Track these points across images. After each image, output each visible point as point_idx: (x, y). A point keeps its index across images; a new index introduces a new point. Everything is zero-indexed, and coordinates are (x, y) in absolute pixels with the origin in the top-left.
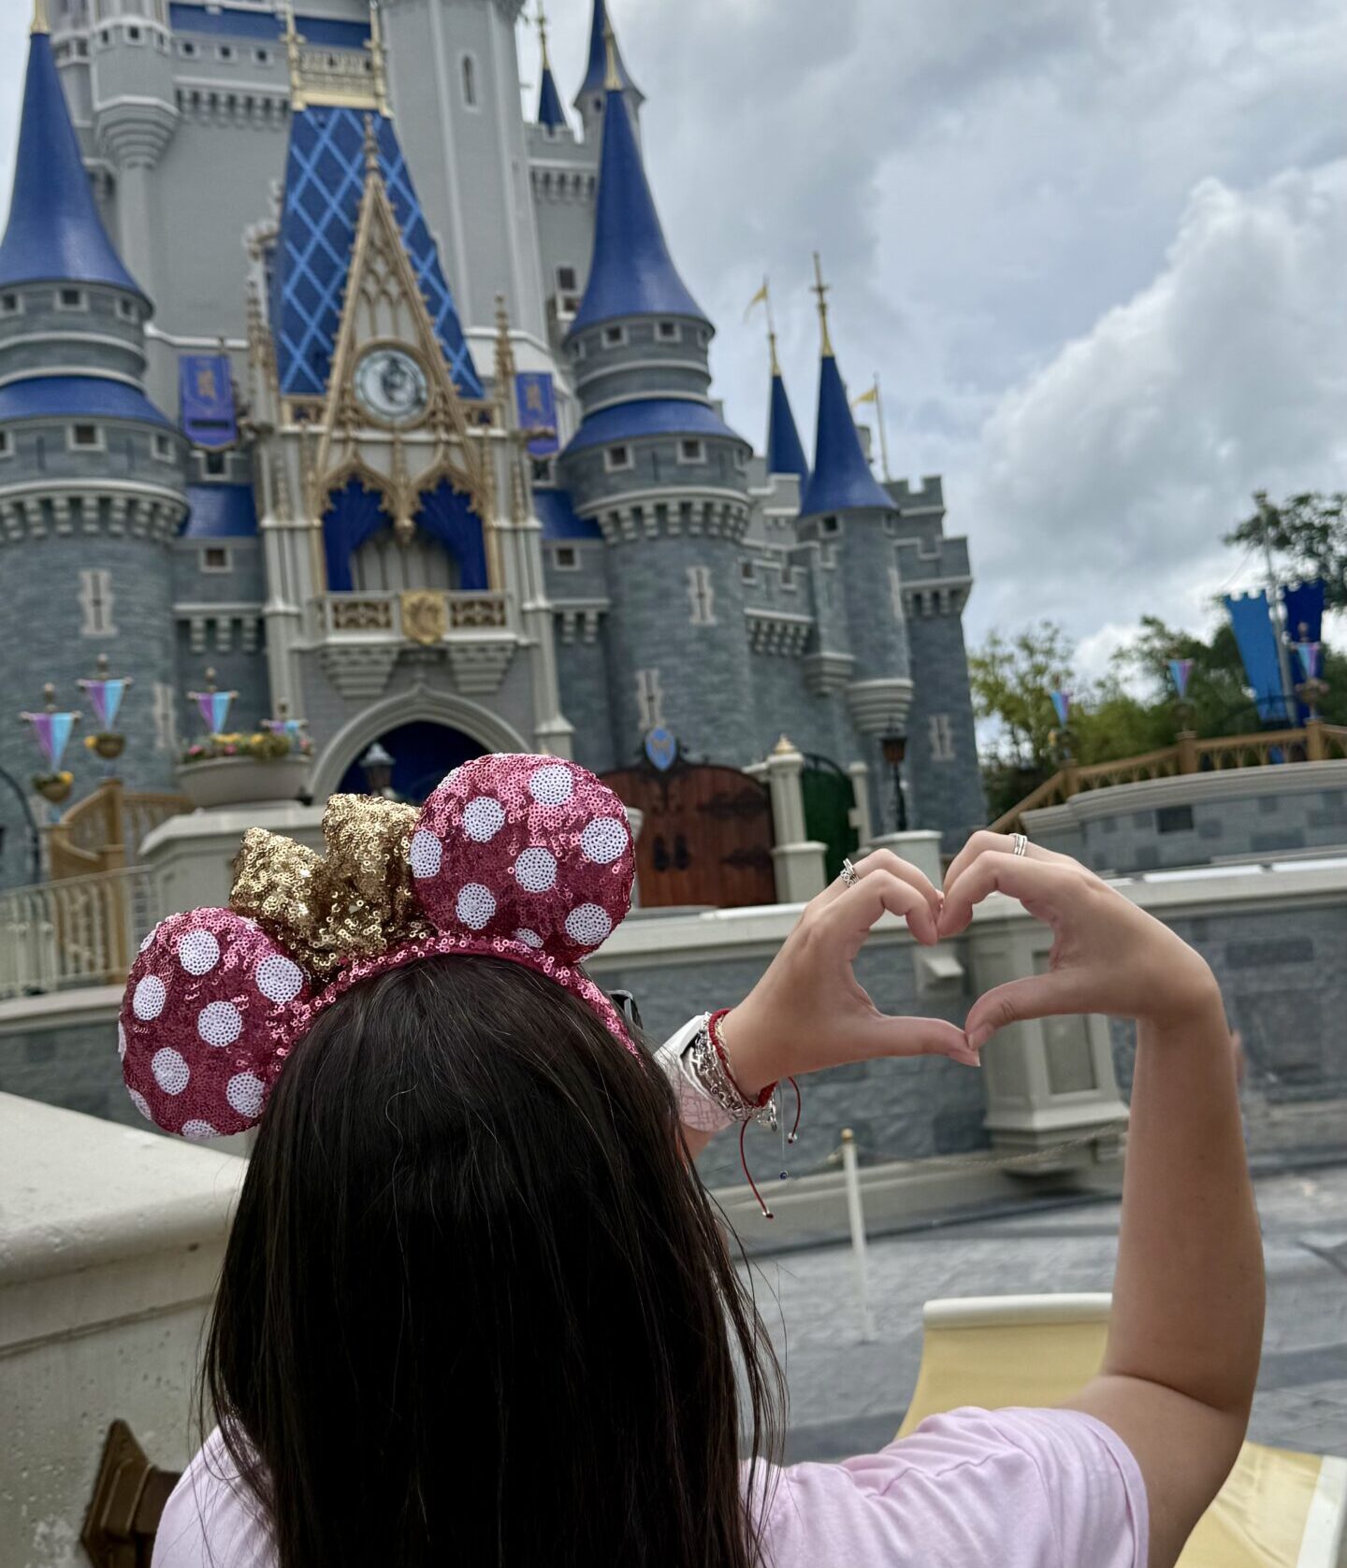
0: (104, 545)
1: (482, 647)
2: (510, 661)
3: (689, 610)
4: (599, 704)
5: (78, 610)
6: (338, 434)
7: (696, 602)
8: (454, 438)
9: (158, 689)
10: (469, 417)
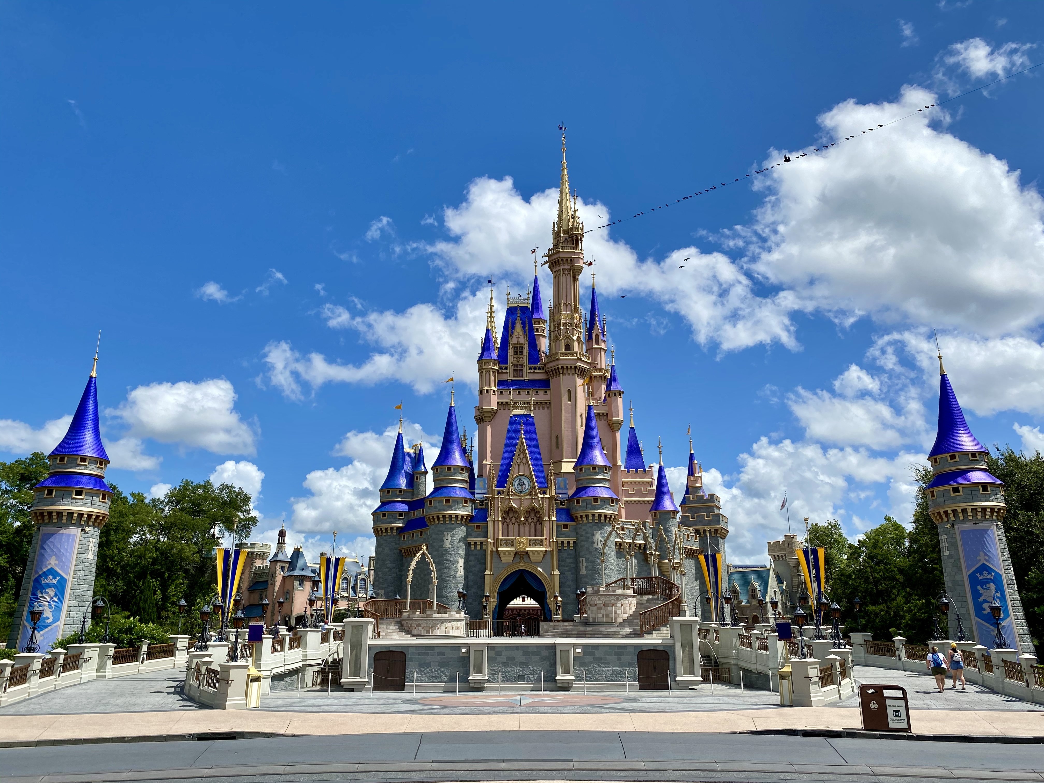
0: (449, 526)
1: (536, 551)
2: (544, 555)
3: (593, 543)
4: (573, 566)
5: (443, 541)
6: (507, 497)
7: (595, 541)
8: (536, 497)
9: (460, 559)
10: (540, 493)
